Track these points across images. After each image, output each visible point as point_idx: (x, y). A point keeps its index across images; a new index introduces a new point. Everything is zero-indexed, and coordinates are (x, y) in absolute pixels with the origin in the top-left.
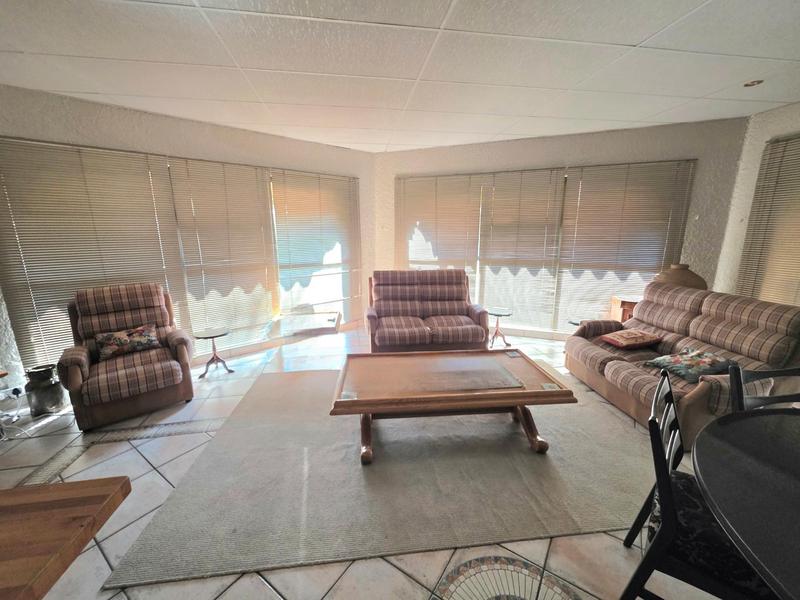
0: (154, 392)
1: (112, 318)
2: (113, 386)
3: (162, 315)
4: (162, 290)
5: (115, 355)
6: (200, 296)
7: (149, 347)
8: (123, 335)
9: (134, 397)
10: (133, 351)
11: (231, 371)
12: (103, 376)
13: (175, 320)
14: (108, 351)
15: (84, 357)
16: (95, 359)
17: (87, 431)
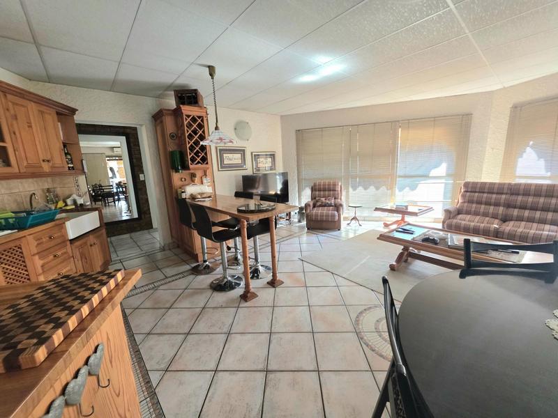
0: (327, 221)
1: (322, 193)
2: (316, 215)
3: (338, 194)
4: (340, 184)
5: (320, 206)
6: (355, 189)
7: (330, 205)
8: (323, 199)
9: (322, 221)
10: (325, 206)
11: (360, 225)
12: (315, 211)
13: (343, 197)
14: (319, 204)
15: (311, 204)
16: (314, 207)
17: (308, 229)
